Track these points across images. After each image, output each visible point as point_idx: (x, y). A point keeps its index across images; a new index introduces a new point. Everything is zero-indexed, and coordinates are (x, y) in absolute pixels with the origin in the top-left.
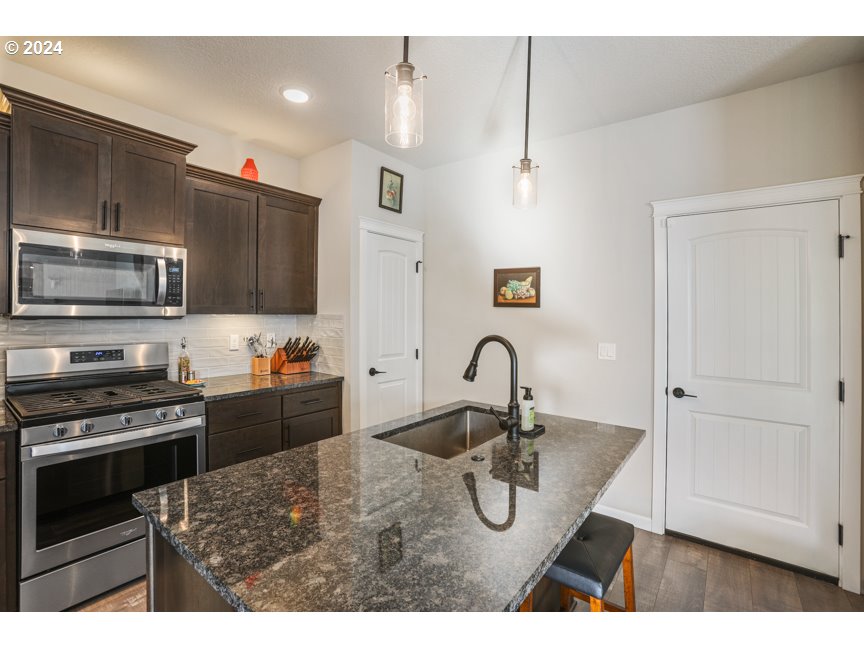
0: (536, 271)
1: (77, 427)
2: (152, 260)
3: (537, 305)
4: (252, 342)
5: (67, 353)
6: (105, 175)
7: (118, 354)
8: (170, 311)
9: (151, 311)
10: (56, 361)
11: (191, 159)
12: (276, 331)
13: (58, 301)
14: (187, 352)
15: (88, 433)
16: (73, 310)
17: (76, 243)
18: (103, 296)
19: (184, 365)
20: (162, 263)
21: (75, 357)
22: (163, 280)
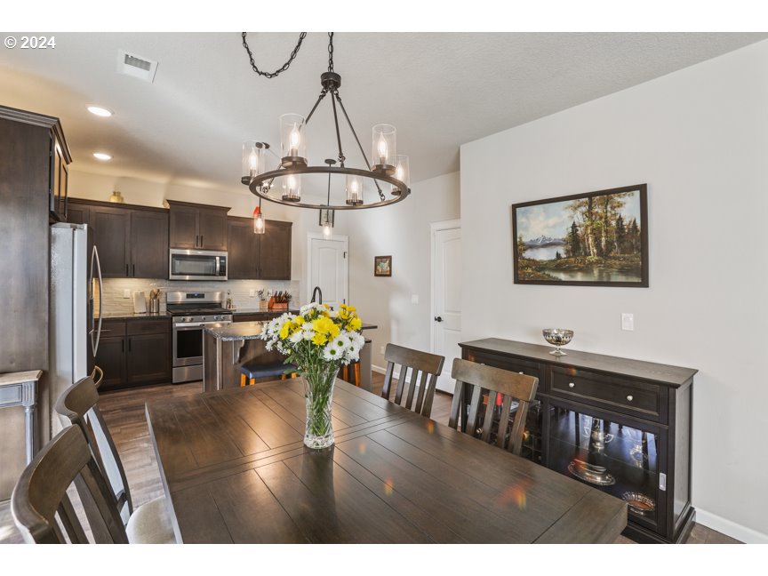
0: (390, 257)
1: (189, 318)
2: (214, 258)
3: (390, 275)
4: (261, 293)
5: (185, 294)
6: (197, 226)
7: (202, 296)
8: (220, 278)
9: (215, 278)
10: (180, 297)
11: (229, 213)
12: (272, 288)
13: (181, 274)
14: (230, 297)
15: (192, 321)
16: (187, 278)
17: (188, 252)
18: (203, 272)
19: (229, 302)
20: (218, 258)
21: (188, 296)
22: (218, 265)
